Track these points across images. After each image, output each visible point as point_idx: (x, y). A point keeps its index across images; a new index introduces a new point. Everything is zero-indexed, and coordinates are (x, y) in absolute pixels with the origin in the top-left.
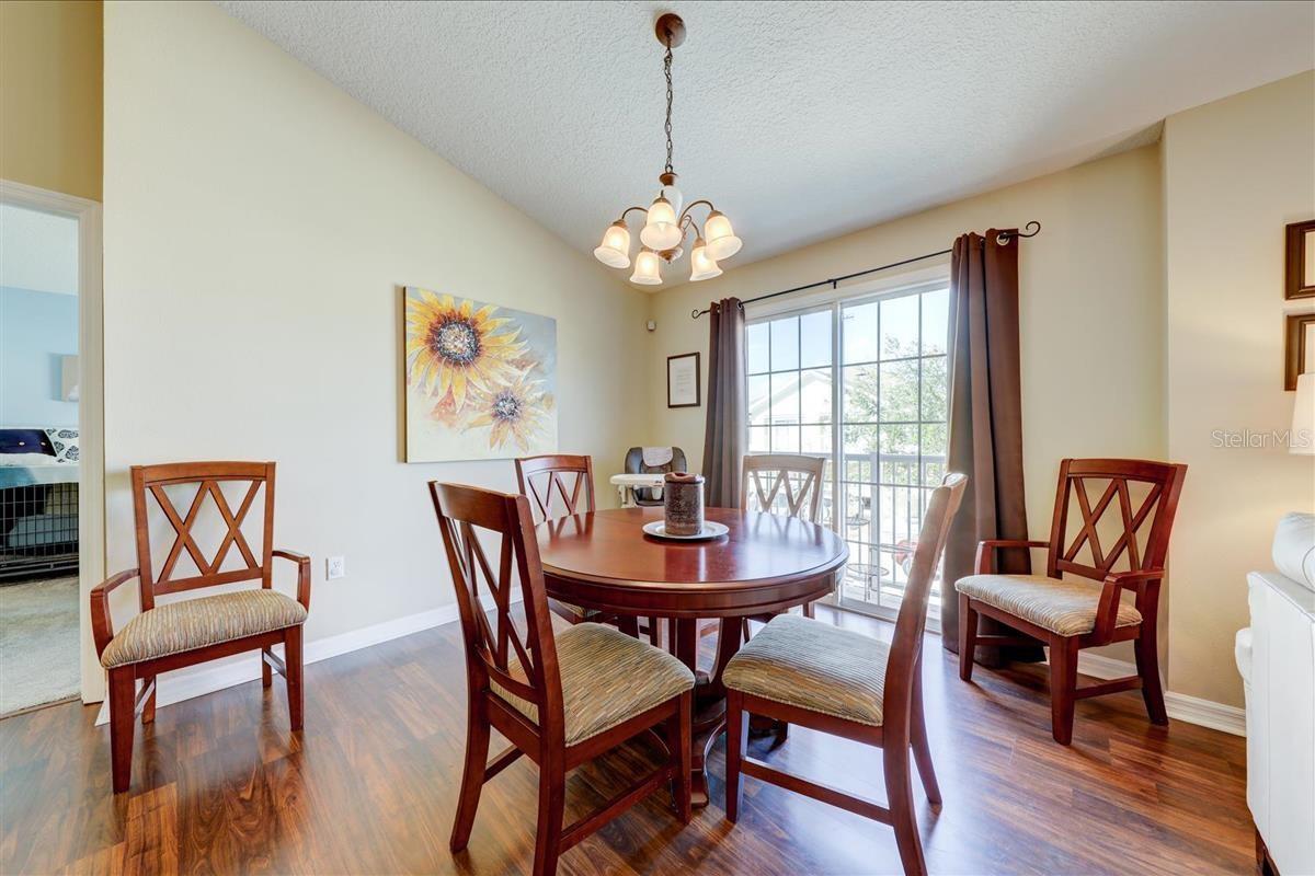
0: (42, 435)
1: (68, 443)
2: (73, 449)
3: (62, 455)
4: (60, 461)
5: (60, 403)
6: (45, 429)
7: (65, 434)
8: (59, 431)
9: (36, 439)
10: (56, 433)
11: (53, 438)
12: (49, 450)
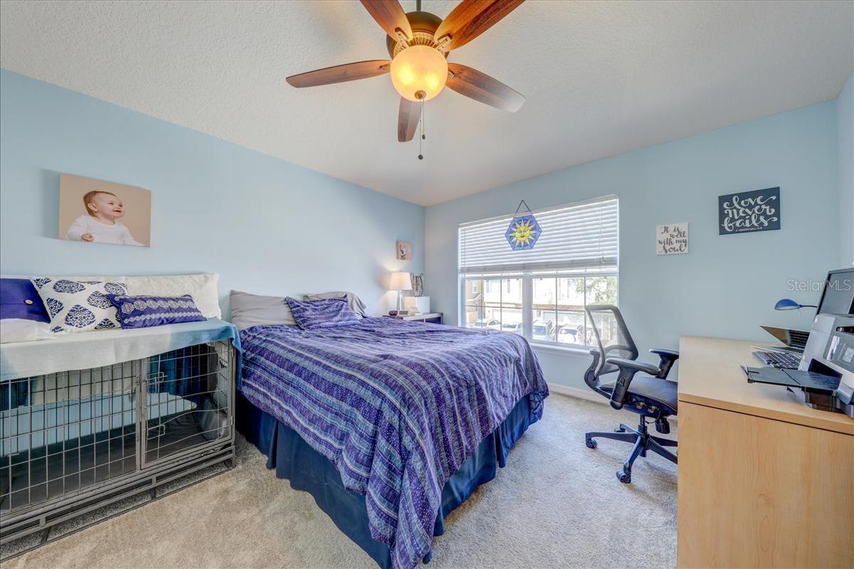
0: (29, 289)
1: (70, 300)
2: (77, 309)
3: (58, 319)
4: (57, 329)
5: (56, 240)
6: (32, 279)
7: (64, 286)
8: (54, 281)
9: (17, 294)
10: (51, 285)
11: (46, 293)
12: (39, 312)
